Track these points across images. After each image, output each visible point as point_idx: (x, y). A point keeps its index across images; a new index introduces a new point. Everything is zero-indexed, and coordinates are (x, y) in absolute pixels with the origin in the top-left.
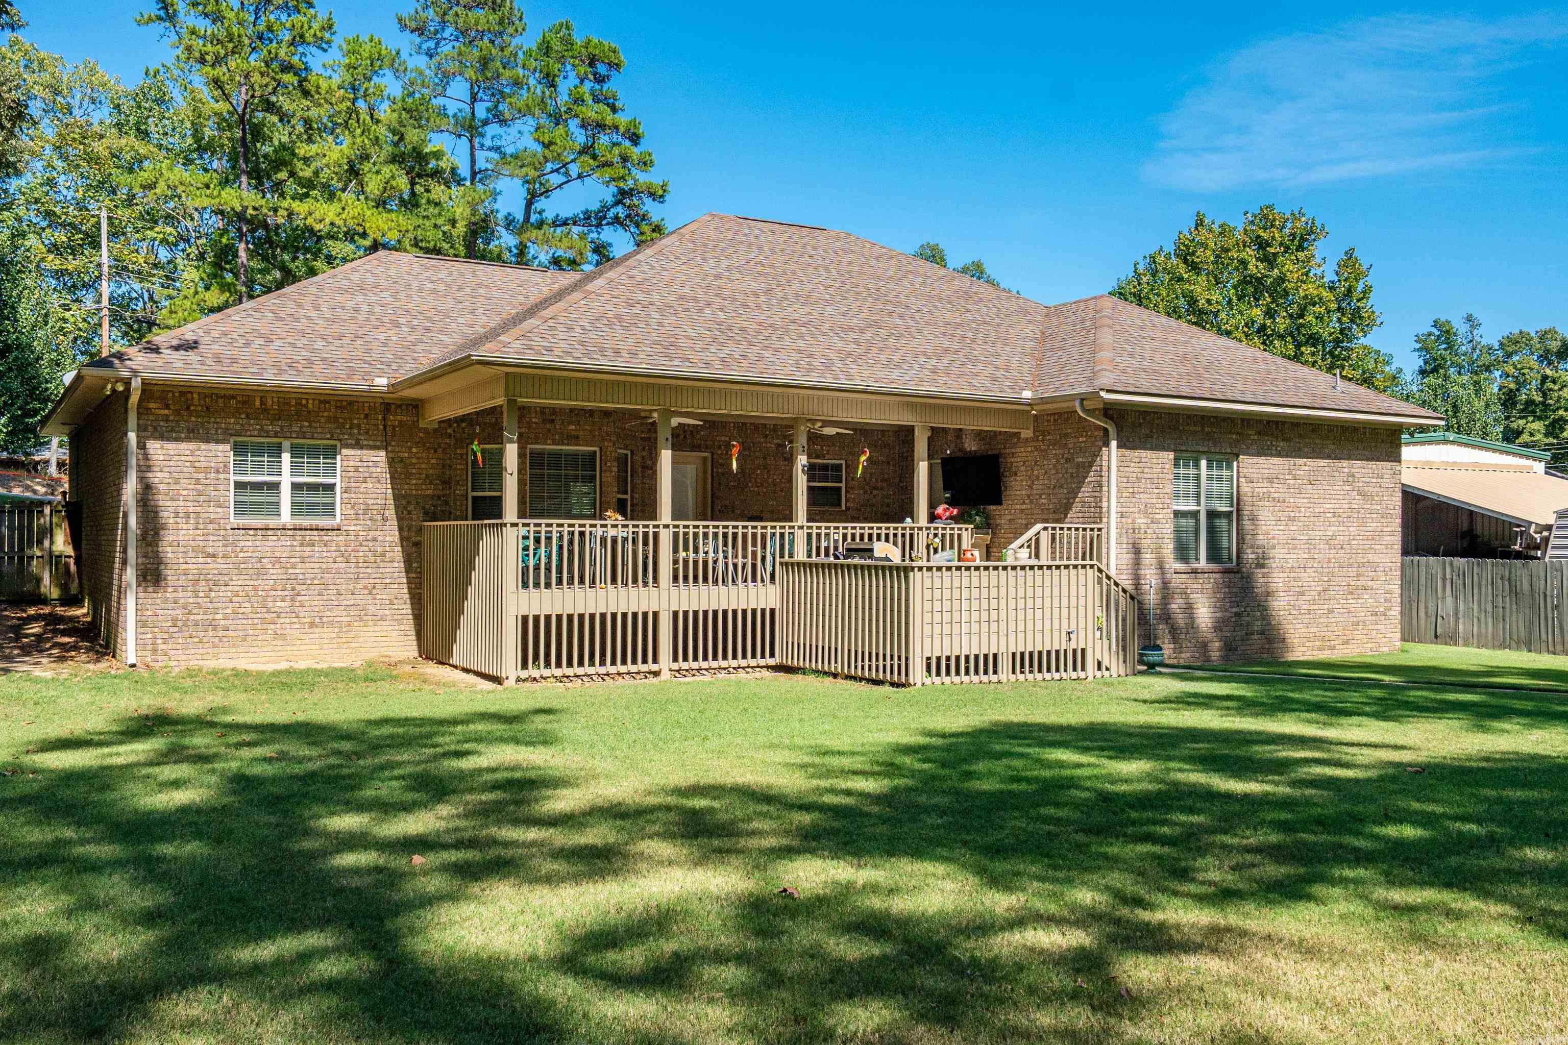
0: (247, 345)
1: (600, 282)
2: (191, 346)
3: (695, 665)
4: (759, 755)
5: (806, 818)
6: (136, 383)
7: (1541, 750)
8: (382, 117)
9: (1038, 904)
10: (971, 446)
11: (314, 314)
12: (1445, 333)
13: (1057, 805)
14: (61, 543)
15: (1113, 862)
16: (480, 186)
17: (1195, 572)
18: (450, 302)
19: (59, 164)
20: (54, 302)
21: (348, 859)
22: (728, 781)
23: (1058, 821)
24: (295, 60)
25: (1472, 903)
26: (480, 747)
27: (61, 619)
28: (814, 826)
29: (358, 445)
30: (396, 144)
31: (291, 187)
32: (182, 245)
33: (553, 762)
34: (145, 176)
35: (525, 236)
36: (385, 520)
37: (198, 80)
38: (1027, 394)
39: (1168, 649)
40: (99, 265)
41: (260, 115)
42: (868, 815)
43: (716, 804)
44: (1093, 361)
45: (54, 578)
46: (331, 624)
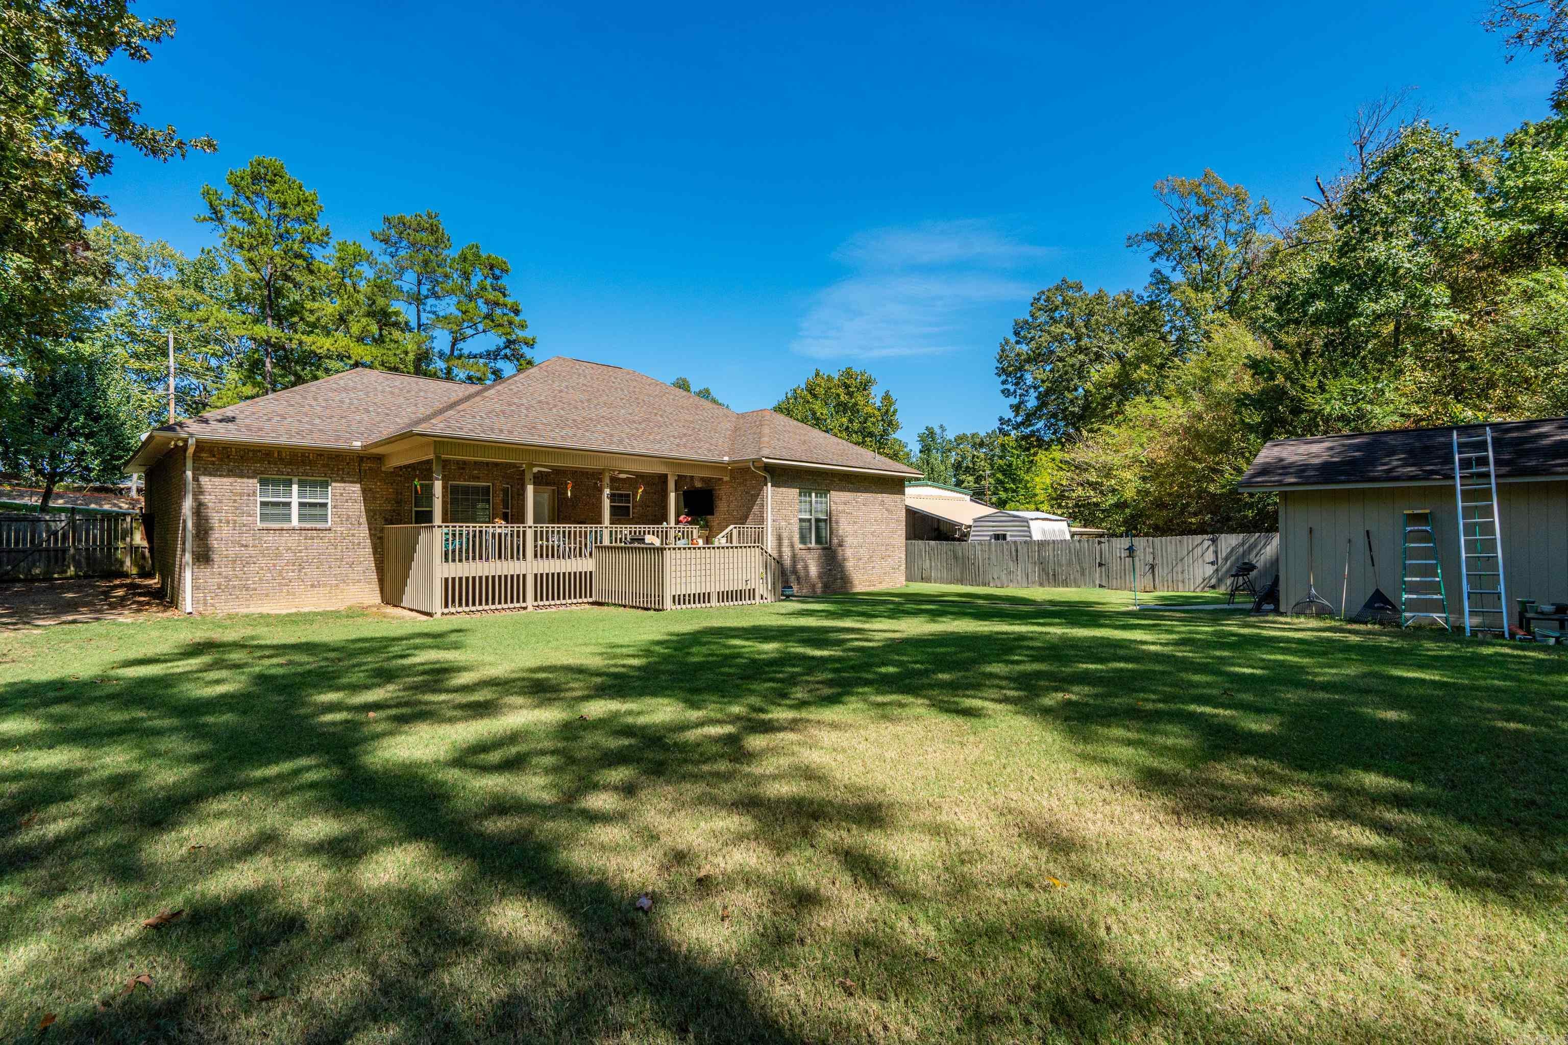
0: (269, 420)
1: (492, 391)
2: (232, 420)
3: (547, 603)
4: (577, 649)
5: (599, 680)
6: (192, 441)
7: (956, 630)
8: (361, 289)
9: (712, 714)
10: (698, 485)
11: (314, 403)
12: (931, 433)
13: (730, 666)
14: (139, 539)
15: (752, 692)
16: (423, 333)
17: (809, 549)
18: (402, 400)
19: (139, 303)
20: (135, 390)
21: (328, 717)
22: (559, 663)
23: (729, 675)
24: (305, 252)
25: (910, 699)
26: (416, 652)
27: (139, 586)
28: (602, 683)
29: (343, 481)
30: (370, 306)
31: (301, 326)
32: (227, 358)
33: (459, 658)
34: (201, 313)
35: (451, 363)
36: (360, 524)
37: (239, 258)
38: (726, 458)
39: (795, 588)
40: (168, 367)
41: (281, 282)
42: (633, 677)
43: (551, 676)
44: (759, 442)
45: (134, 563)
46: (325, 585)
